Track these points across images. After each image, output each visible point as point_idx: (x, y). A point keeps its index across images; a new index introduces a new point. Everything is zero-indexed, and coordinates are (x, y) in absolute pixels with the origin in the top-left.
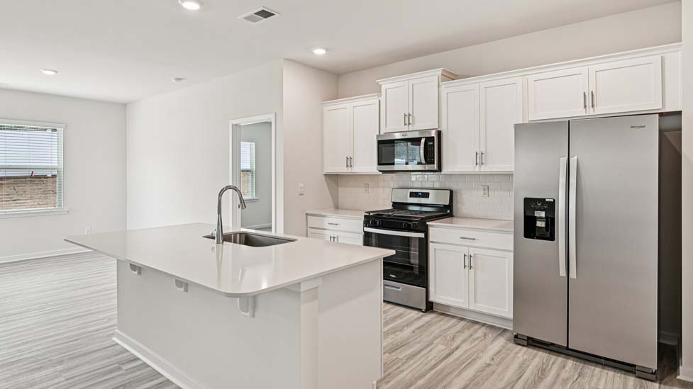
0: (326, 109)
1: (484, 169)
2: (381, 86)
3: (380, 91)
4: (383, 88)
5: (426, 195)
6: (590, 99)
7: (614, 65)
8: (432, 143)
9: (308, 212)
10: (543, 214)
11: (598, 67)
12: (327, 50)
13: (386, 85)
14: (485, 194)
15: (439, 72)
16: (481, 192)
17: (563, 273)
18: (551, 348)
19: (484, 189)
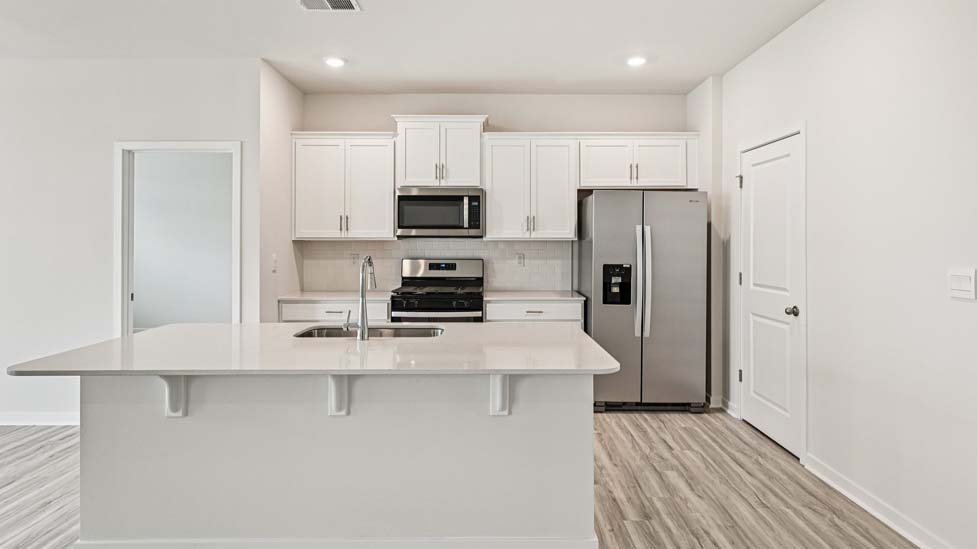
0: (300, 143)
1: (535, 235)
2: (396, 122)
3: (395, 130)
4: (401, 126)
5: (452, 267)
6: (634, 169)
7: (654, 142)
8: (476, 204)
9: (280, 298)
10: (619, 280)
11: (643, 142)
12: (346, 61)
13: (403, 123)
14: (520, 263)
15: (482, 119)
16: (515, 262)
17: (638, 333)
18: (624, 408)
19: (520, 258)
